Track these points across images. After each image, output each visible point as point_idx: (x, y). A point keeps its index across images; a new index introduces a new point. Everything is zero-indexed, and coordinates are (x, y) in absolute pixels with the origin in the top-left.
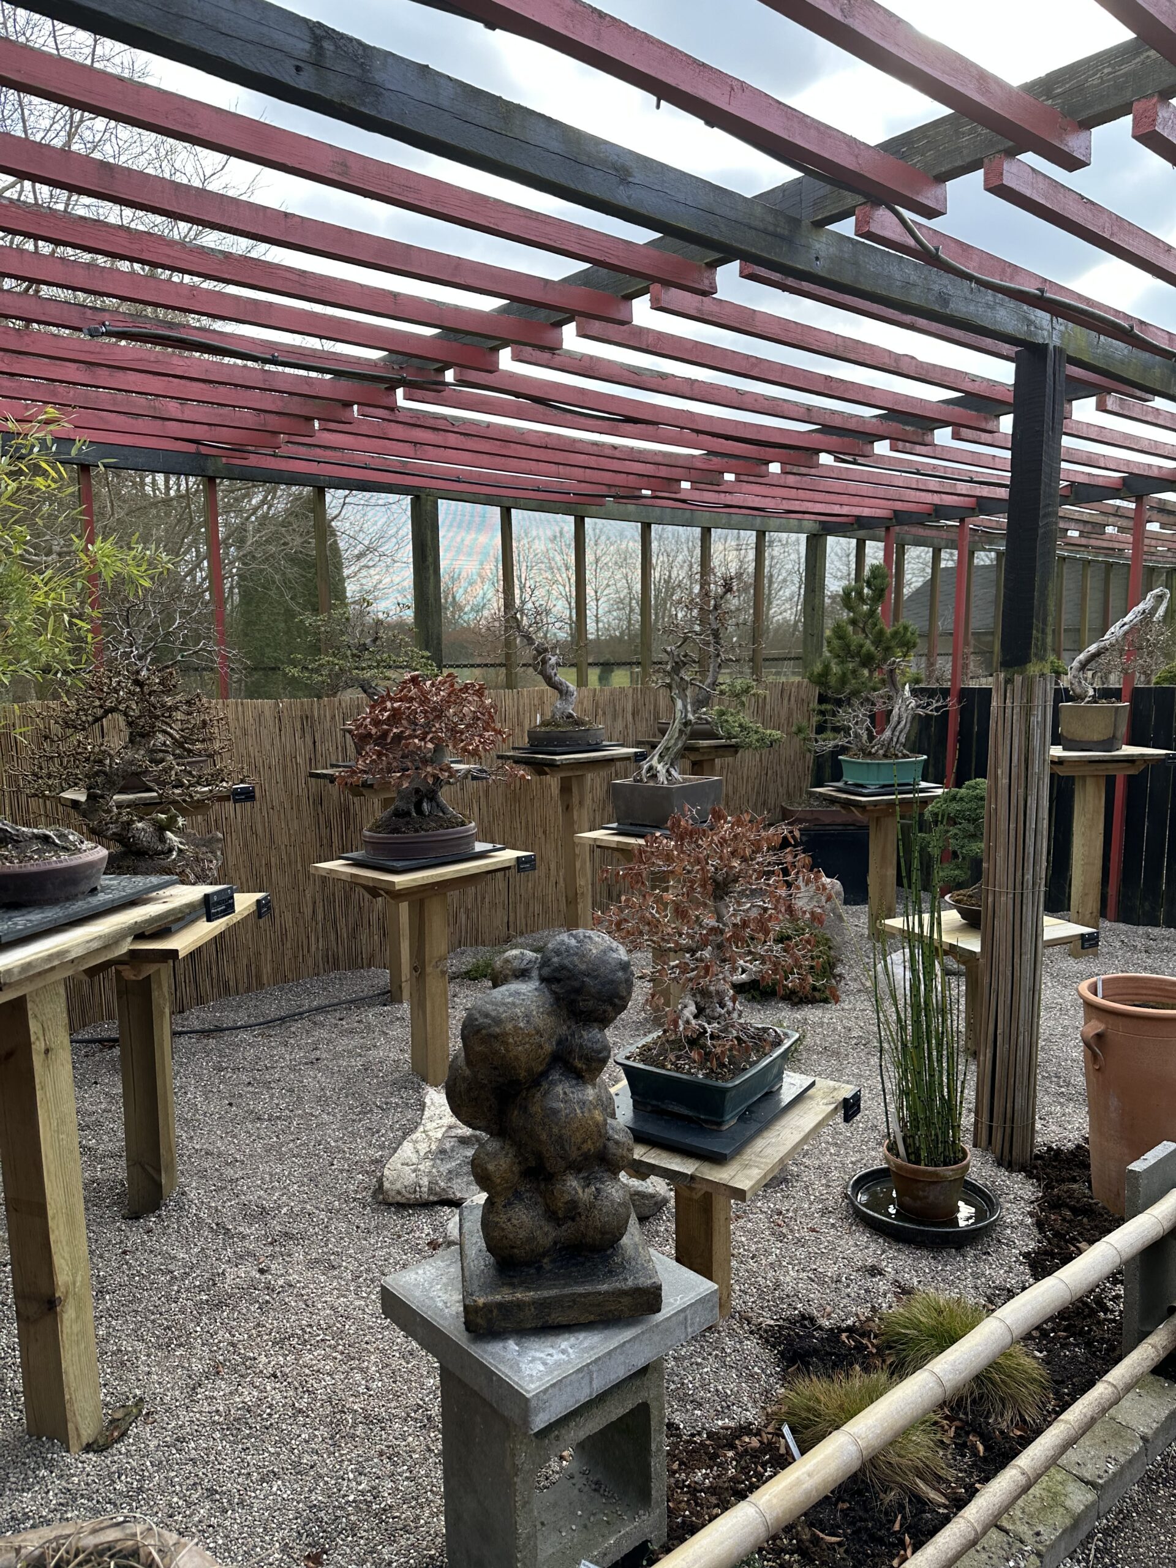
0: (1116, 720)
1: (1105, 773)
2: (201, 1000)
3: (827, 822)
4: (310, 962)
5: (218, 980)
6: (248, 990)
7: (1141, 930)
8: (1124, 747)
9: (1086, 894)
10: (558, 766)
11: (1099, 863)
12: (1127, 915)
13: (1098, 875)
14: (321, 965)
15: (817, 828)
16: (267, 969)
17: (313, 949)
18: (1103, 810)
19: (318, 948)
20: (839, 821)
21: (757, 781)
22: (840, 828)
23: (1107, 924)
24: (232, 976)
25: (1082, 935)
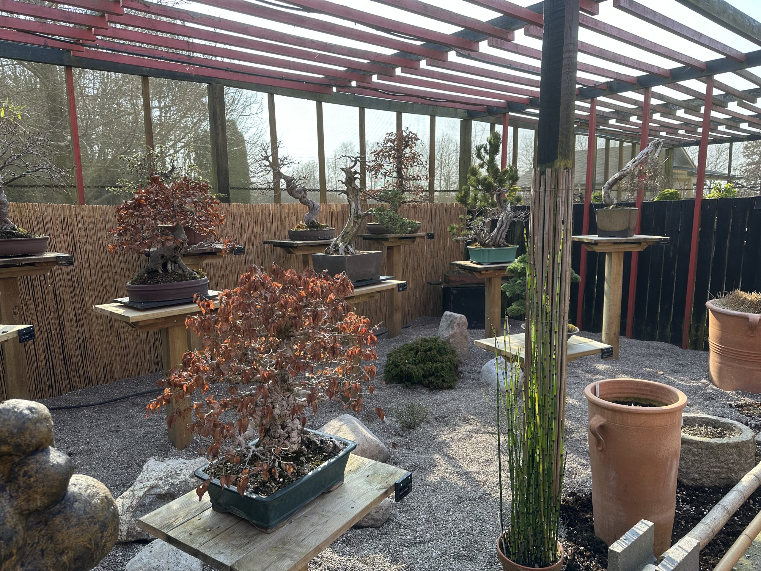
0: (629, 218)
1: (623, 251)
2: (72, 388)
3: (468, 282)
4: (146, 365)
5: (84, 377)
6: (105, 381)
7: (645, 343)
8: (635, 235)
9: (612, 323)
10: (296, 247)
11: (619, 304)
12: (638, 335)
13: (619, 311)
14: (153, 366)
15: (463, 286)
16: (117, 370)
17: (148, 357)
18: (622, 272)
19: (151, 357)
20: (475, 282)
21: (432, 260)
22: (475, 286)
23: (625, 340)
24: (94, 374)
25: (602, 350)
